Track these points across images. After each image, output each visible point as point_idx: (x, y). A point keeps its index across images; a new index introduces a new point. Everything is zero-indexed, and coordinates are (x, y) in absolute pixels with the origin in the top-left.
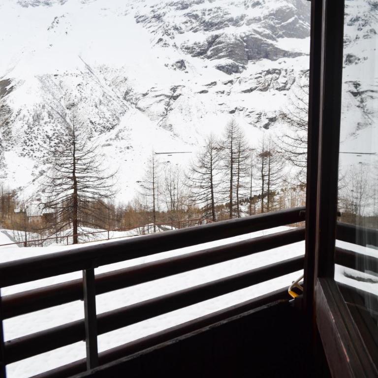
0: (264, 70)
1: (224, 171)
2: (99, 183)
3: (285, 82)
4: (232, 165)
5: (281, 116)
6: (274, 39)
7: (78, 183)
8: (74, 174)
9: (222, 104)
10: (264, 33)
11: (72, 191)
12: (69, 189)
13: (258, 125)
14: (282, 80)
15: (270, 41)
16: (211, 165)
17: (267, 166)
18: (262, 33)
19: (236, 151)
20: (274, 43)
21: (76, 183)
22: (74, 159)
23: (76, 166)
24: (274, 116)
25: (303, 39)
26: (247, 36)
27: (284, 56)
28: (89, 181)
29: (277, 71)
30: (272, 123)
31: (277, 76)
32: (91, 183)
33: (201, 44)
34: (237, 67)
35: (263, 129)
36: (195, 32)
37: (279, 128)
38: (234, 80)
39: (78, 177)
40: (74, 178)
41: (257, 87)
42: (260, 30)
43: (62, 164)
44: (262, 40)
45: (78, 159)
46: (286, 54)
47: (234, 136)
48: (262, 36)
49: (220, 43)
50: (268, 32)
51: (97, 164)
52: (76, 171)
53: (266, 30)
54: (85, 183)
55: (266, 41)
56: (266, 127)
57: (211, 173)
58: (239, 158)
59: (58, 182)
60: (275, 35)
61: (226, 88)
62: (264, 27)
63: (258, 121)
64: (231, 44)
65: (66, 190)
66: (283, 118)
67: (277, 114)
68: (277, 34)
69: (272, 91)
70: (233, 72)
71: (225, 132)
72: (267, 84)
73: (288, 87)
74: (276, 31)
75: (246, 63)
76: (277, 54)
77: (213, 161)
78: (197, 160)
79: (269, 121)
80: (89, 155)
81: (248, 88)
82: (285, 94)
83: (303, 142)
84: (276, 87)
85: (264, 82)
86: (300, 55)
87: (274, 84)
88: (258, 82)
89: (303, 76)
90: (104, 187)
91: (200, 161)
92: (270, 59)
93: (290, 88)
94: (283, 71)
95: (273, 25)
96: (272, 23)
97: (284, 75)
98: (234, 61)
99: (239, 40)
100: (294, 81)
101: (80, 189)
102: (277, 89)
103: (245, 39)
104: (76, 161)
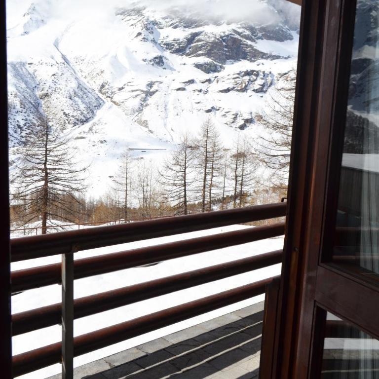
0: (243, 71)
1: (198, 170)
2: (71, 176)
3: (262, 83)
4: (206, 164)
5: (257, 118)
6: (253, 40)
7: (49, 175)
8: (45, 166)
9: (199, 103)
10: (244, 33)
11: (43, 183)
12: (39, 180)
13: (234, 125)
14: (259, 82)
15: (249, 42)
16: (185, 163)
17: (241, 166)
18: (242, 33)
19: (210, 150)
20: (253, 44)
21: (47, 174)
22: (46, 150)
23: (48, 158)
24: (250, 117)
25: (283, 43)
26: (227, 36)
27: (263, 58)
28: (60, 173)
29: (255, 73)
30: (248, 125)
31: (255, 78)
32: (62, 175)
33: (181, 40)
34: (216, 66)
35: (239, 130)
36: (175, 27)
37: (254, 130)
38: (212, 79)
39: (50, 169)
40: (45, 169)
41: (234, 88)
42: (240, 30)
43: (33, 155)
44: (241, 41)
45: (50, 151)
46: (264, 56)
47: (209, 135)
48: (242, 37)
49: (199, 41)
50: (247, 33)
51: (69, 157)
52: (47, 163)
53: (245, 31)
54: (56, 175)
55: (245, 41)
56: (242, 127)
57: (185, 171)
58: (213, 157)
59: (29, 173)
60: (255, 36)
61: (204, 87)
62: (243, 28)
63: (233, 122)
64: (210, 43)
65: (36, 181)
66: (258, 120)
67: (253, 115)
68: (257, 35)
69: (250, 92)
70: (211, 71)
71: (201, 131)
72: (244, 85)
73: (265, 90)
74: (255, 33)
75: (224, 62)
76: (256, 55)
77: (187, 159)
78: (171, 157)
79: (245, 122)
80: (62, 146)
81: (226, 88)
82: (262, 97)
83: (277, 144)
84: (253, 89)
85: (242, 83)
86: (278, 57)
87: (251, 86)
88: (235, 82)
89: (280, 79)
90: (76, 180)
91: (174, 159)
92: (248, 60)
93: (266, 91)
94: (261, 74)
95: (253, 26)
96: (252, 24)
97: (262, 77)
98: (212, 59)
99: (218, 39)
100: (271, 84)
101: (51, 181)
102: (254, 90)
103: (224, 38)
104: (48, 152)
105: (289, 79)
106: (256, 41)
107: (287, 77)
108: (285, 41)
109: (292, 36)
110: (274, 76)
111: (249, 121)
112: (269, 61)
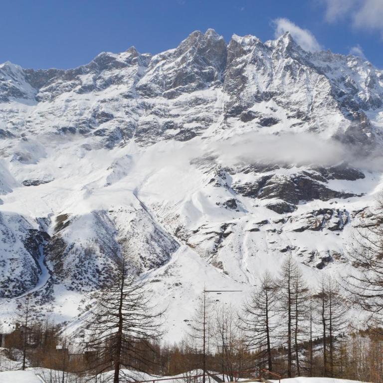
0: (316, 210)
1: (281, 313)
2: (146, 322)
3: (337, 221)
4: (290, 306)
5: (335, 256)
6: (324, 181)
7: (123, 321)
8: (120, 311)
9: (273, 243)
10: (315, 174)
11: (117, 329)
12: (114, 327)
13: (311, 264)
14: (333, 221)
15: (321, 183)
16: (267, 306)
17: (328, 309)
18: (312, 174)
19: (294, 291)
20: (324, 184)
21: (121, 320)
22: (122, 294)
23: (123, 302)
24: (327, 256)
25: (354, 181)
26: (298, 177)
27: (335, 197)
28: (135, 319)
29: (328, 211)
30: (326, 263)
31: (329, 216)
32: (137, 321)
33: (253, 184)
34: (288, 206)
35: (317, 269)
36: (247, 172)
37: (332, 269)
38: (286, 219)
39: (124, 315)
40: (120, 315)
41: (308, 227)
42: (310, 172)
43: (109, 299)
44: (312, 181)
45: (126, 295)
46: (337, 195)
47: (291, 275)
48: (312, 178)
49: (271, 183)
50: (318, 174)
51: (145, 301)
52: (123, 308)
53: (316, 172)
54: (131, 321)
55: (316, 182)
56: (320, 266)
57: (267, 315)
58: (297, 299)
59: (104, 318)
60: (325, 176)
61: (277, 227)
62: (313, 169)
63: (310, 261)
64: (281, 185)
65: (110, 328)
66: (337, 258)
67: (331, 254)
68: (328, 175)
69: (325, 230)
70: (284, 211)
71: (282, 271)
72: (318, 224)
73: (340, 227)
74: (326, 173)
75: (297, 203)
76: (328, 194)
77: (269, 302)
78: (251, 300)
79: (323, 260)
80: (137, 290)
81: (300, 227)
82: (338, 235)
83: (372, 283)
84: (327, 227)
85: (316, 222)
86: (351, 195)
87: (326, 224)
88: (309, 221)
89: (356, 216)
90: (151, 326)
91: (254, 301)
92: (320, 199)
93: (342, 229)
94: (335, 212)
95: (323, 167)
96: (322, 166)
97: (336, 215)
98: (285, 200)
99: (289, 181)
100: (347, 221)
101: (125, 328)
102: (329, 229)
103: (295, 180)
104: (123, 296)
105: (365, 216)
106: (328, 181)
107: (363, 214)
108: (357, 180)
109: (363, 175)
110: (349, 213)
111: (327, 260)
112: (342, 199)
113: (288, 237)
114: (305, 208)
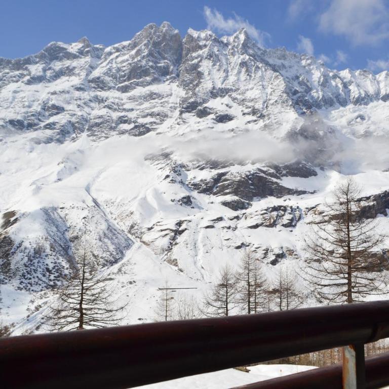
0: (270, 207)
1: (241, 305)
2: (107, 316)
3: (290, 218)
4: (249, 298)
5: (288, 252)
6: (278, 178)
7: (84, 316)
8: (81, 306)
9: (228, 240)
10: (269, 172)
11: (78, 324)
12: (74, 322)
13: (265, 261)
14: (287, 217)
15: (275, 180)
16: (227, 298)
17: (285, 300)
18: (266, 171)
19: (253, 283)
20: (278, 181)
21: (82, 314)
22: (83, 289)
23: (84, 297)
24: (281, 252)
25: (307, 179)
26: (253, 175)
27: (289, 194)
28: (97, 313)
29: (282, 208)
30: (280, 260)
31: (283, 213)
32: (99, 316)
33: (208, 181)
34: (243, 203)
35: (270, 265)
36: (202, 169)
37: (286, 264)
38: (241, 216)
39: (85, 309)
40: (80, 310)
41: (263, 223)
42: (265, 169)
43: (69, 294)
44: (266, 178)
45: (87, 289)
46: (290, 192)
47: (251, 268)
48: (267, 175)
49: (226, 180)
50: (272, 171)
51: (107, 295)
52: (83, 302)
53: (270, 169)
54: (92, 316)
55: (270, 179)
56: (274, 263)
57: (227, 307)
58: (255, 291)
59: (63, 314)
60: (280, 174)
61: (232, 224)
62: (268, 166)
63: (264, 258)
64: (236, 182)
65: (70, 323)
66: (290, 254)
67: (285, 250)
68: (281, 173)
69: (279, 227)
70: (239, 208)
72: (272, 220)
73: (294, 224)
74: (280, 171)
75: (251, 200)
76: (281, 192)
77: (229, 294)
78: (211, 292)
79: (276, 257)
80: (98, 284)
81: (254, 224)
82: (292, 231)
83: (329, 273)
84: (281, 224)
85: (270, 219)
86: (304, 192)
87: (280, 221)
88: (263, 218)
89: (309, 213)
90: (113, 320)
91: (215, 294)
92: (274, 196)
93: (295, 225)
94: (289, 209)
95: (277, 165)
96: (276, 163)
97: (290, 212)
98: (240, 197)
99: (244, 178)
100: (300, 218)
101: (86, 322)
102: (283, 225)
103: (250, 177)
104: (84, 291)
105: (317, 212)
106: (282, 178)
107: (315, 211)
108: (310, 177)
109: (316, 172)
110: (301, 210)
111: (281, 256)
112: (295, 196)
113: (243, 233)
114: (260, 205)
